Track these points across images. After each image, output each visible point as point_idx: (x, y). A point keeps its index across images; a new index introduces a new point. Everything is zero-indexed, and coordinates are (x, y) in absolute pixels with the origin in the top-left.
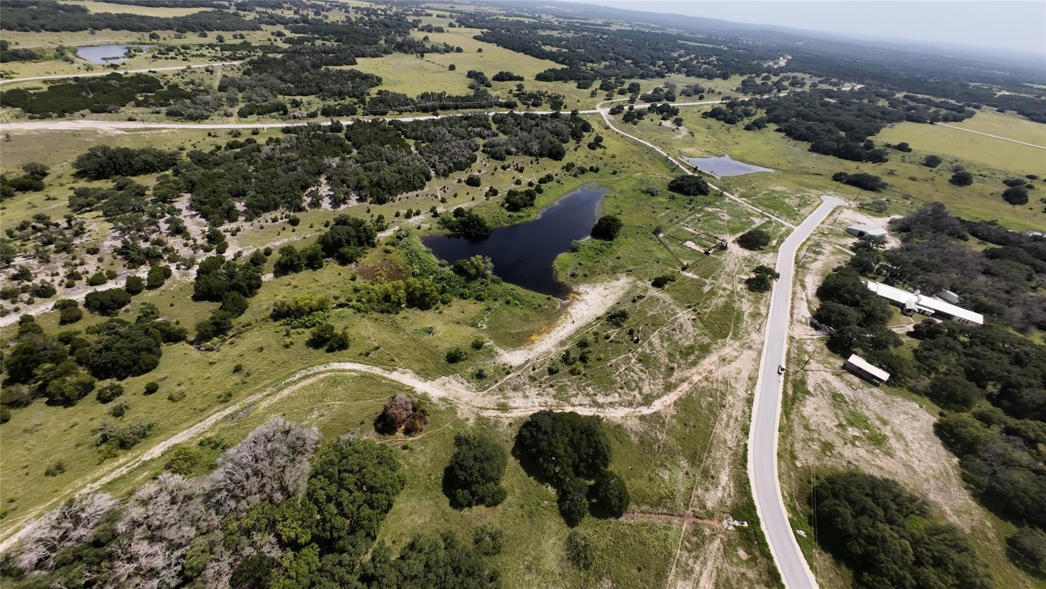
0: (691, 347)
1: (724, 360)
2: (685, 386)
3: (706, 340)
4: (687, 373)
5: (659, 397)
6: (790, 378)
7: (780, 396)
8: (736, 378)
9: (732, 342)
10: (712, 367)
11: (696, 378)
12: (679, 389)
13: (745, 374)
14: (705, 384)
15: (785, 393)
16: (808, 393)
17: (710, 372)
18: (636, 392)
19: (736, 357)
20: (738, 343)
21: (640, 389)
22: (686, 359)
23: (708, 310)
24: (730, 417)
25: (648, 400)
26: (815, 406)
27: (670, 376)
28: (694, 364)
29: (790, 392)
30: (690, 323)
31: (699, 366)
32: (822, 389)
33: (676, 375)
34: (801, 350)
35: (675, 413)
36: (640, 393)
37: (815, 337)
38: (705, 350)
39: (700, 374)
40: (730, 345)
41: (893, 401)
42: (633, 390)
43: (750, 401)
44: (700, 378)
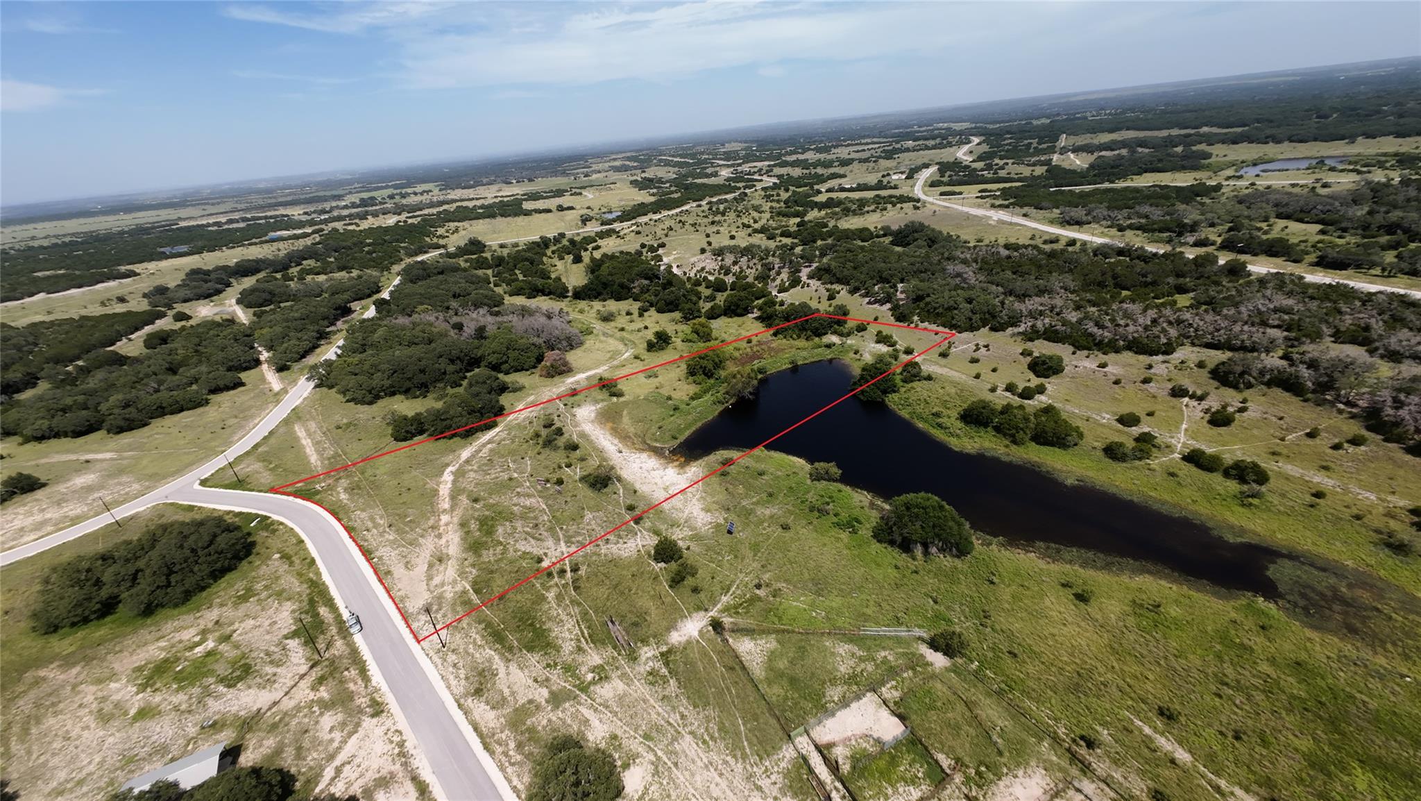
0: (490, 532)
1: (440, 561)
2: (446, 505)
3: (488, 556)
4: (459, 512)
5: (454, 482)
6: (334, 630)
7: (334, 592)
8: (405, 557)
9: (459, 588)
10: (443, 541)
11: (445, 518)
12: (447, 500)
13: (398, 571)
14: (431, 522)
15: (330, 604)
16: (294, 634)
17: (439, 536)
18: (475, 468)
19: (430, 578)
20: (449, 595)
21: (475, 471)
22: (477, 519)
23: (551, 595)
24: (376, 526)
25: (459, 474)
26: (277, 626)
27: (468, 497)
28: (463, 525)
29: (323, 611)
30: (537, 551)
31: (456, 527)
32: (271, 662)
33: (464, 500)
34: (343, 700)
35: (428, 486)
36: (472, 470)
37: (329, 772)
38: (474, 547)
39: (447, 524)
40: (455, 582)
41: (111, 783)
42: (479, 467)
43: (367, 553)
44: (442, 523)
